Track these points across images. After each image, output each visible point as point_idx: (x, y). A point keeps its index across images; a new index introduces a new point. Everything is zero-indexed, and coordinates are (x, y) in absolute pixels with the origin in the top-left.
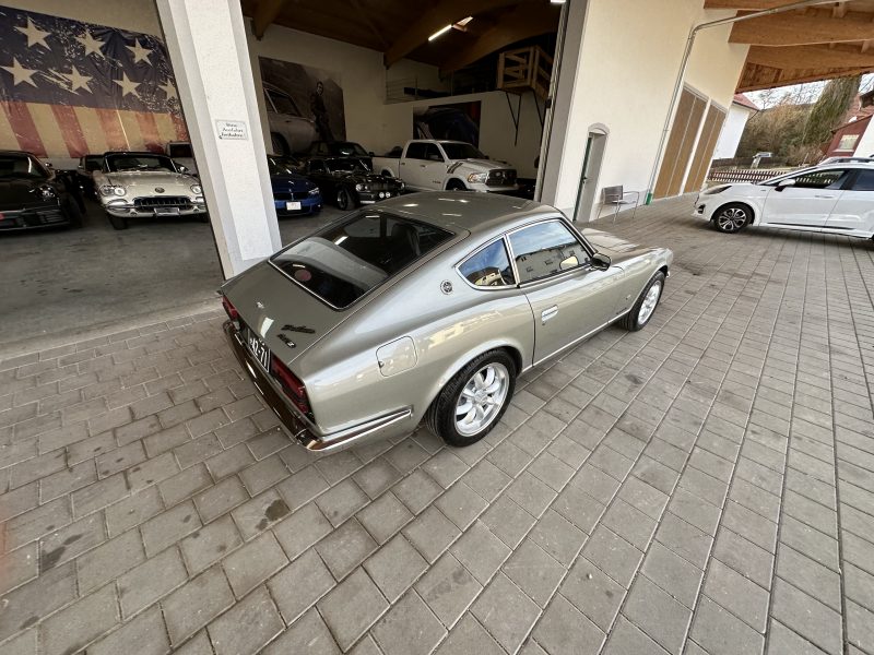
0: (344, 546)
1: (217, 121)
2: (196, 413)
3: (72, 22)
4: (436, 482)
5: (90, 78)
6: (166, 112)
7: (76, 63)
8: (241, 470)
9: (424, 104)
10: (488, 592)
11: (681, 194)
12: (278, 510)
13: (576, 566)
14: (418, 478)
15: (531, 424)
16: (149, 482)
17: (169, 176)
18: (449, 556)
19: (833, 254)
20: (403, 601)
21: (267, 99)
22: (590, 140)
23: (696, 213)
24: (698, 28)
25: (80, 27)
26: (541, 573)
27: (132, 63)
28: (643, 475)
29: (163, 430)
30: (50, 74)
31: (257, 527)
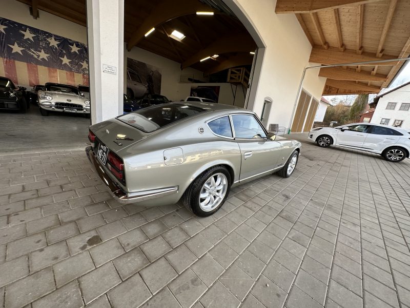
0: (130, 262)
1: (104, 64)
2: (60, 191)
3: (47, 33)
4: (186, 233)
5: (48, 55)
6: (80, 73)
7: (44, 48)
8: (78, 219)
9: (196, 85)
10: (210, 291)
11: (302, 132)
12: (96, 240)
13: (260, 280)
14: (177, 230)
15: (237, 210)
16: (22, 221)
17: (75, 96)
18: (190, 271)
19: (367, 159)
20: (160, 294)
21: (127, 74)
22: (265, 104)
23: (309, 138)
24: (307, 68)
25: (50, 35)
26: (241, 282)
27: (70, 52)
28: (293, 237)
29: (38, 197)
30: (30, 51)
31: (80, 248)
